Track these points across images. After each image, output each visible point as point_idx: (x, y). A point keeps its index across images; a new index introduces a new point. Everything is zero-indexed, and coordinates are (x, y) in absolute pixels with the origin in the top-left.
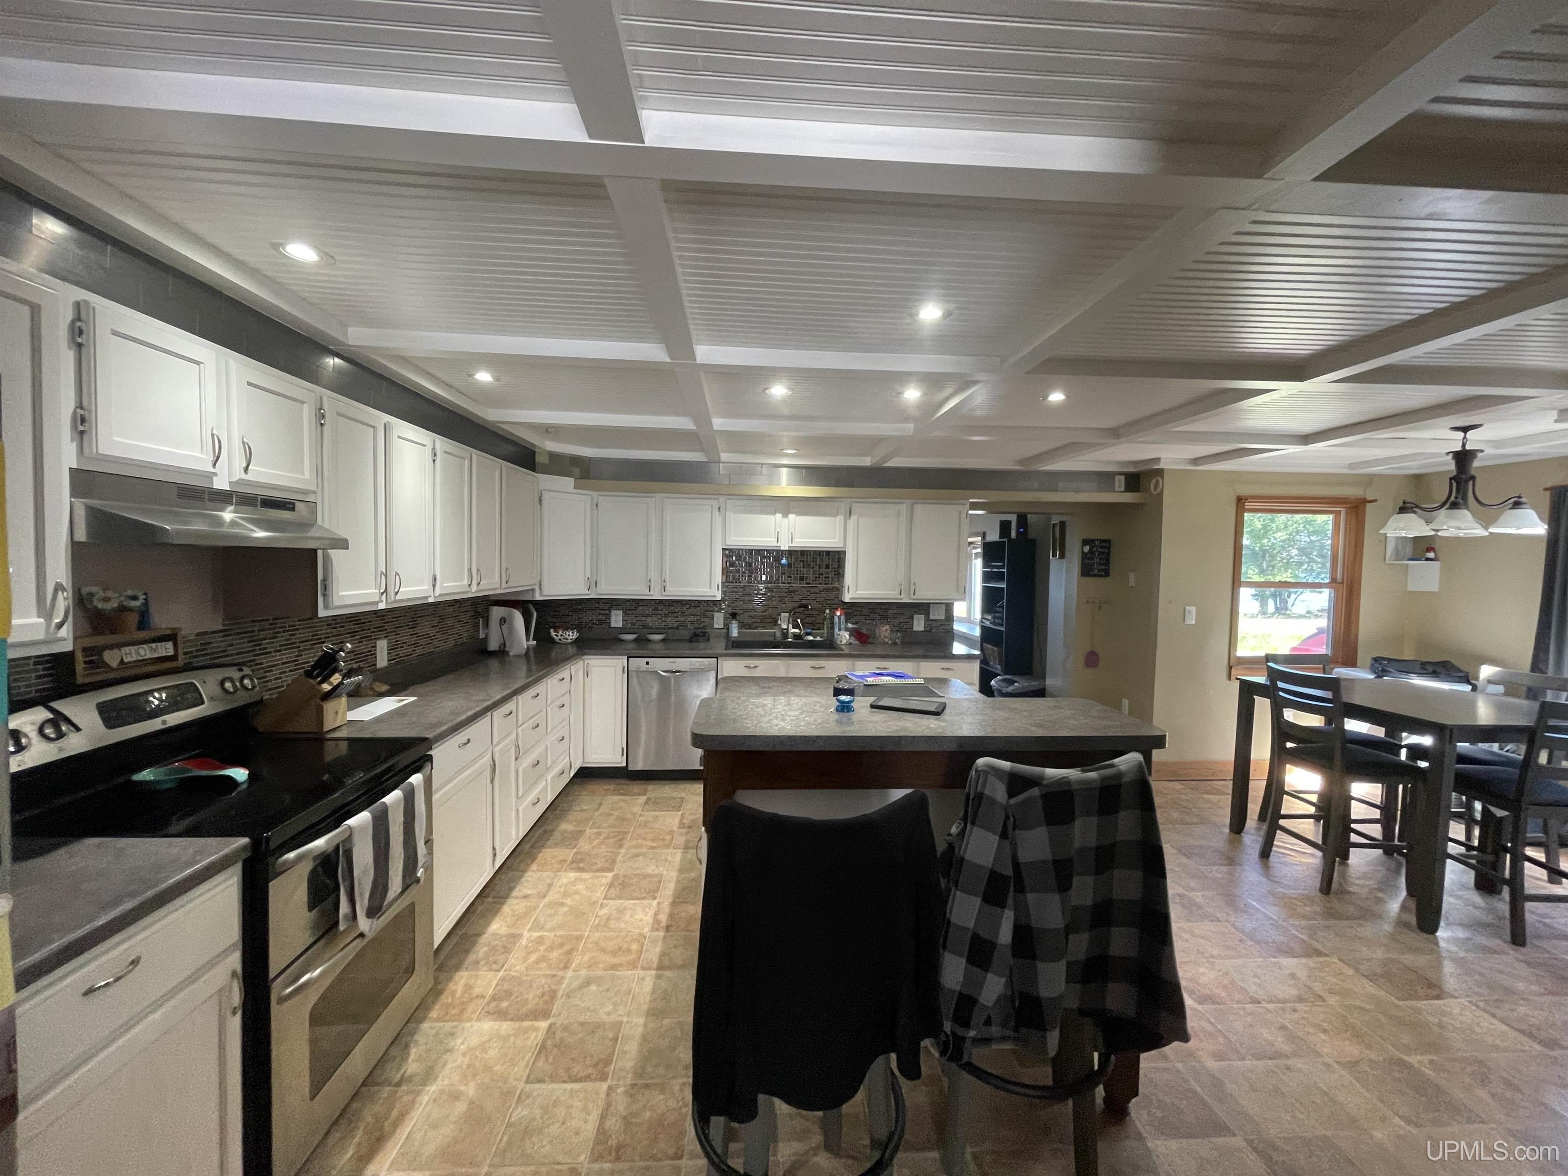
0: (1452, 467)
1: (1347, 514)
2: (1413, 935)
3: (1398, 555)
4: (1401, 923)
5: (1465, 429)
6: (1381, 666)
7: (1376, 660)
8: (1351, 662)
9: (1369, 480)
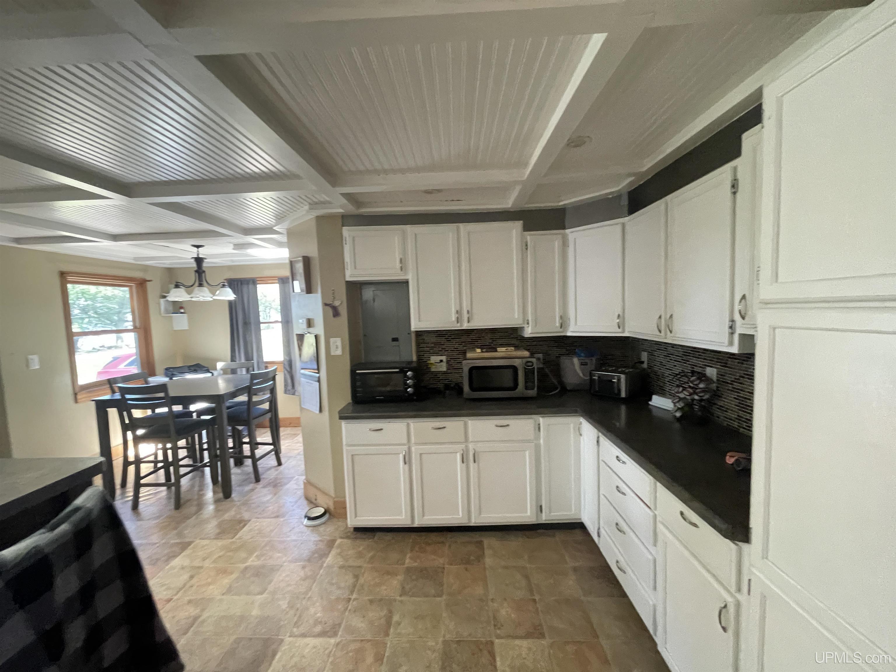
0: (194, 265)
1: (136, 287)
2: (224, 503)
3: (167, 311)
4: (217, 501)
5: (198, 247)
6: (170, 372)
7: (167, 369)
8: (153, 374)
9: (146, 268)
